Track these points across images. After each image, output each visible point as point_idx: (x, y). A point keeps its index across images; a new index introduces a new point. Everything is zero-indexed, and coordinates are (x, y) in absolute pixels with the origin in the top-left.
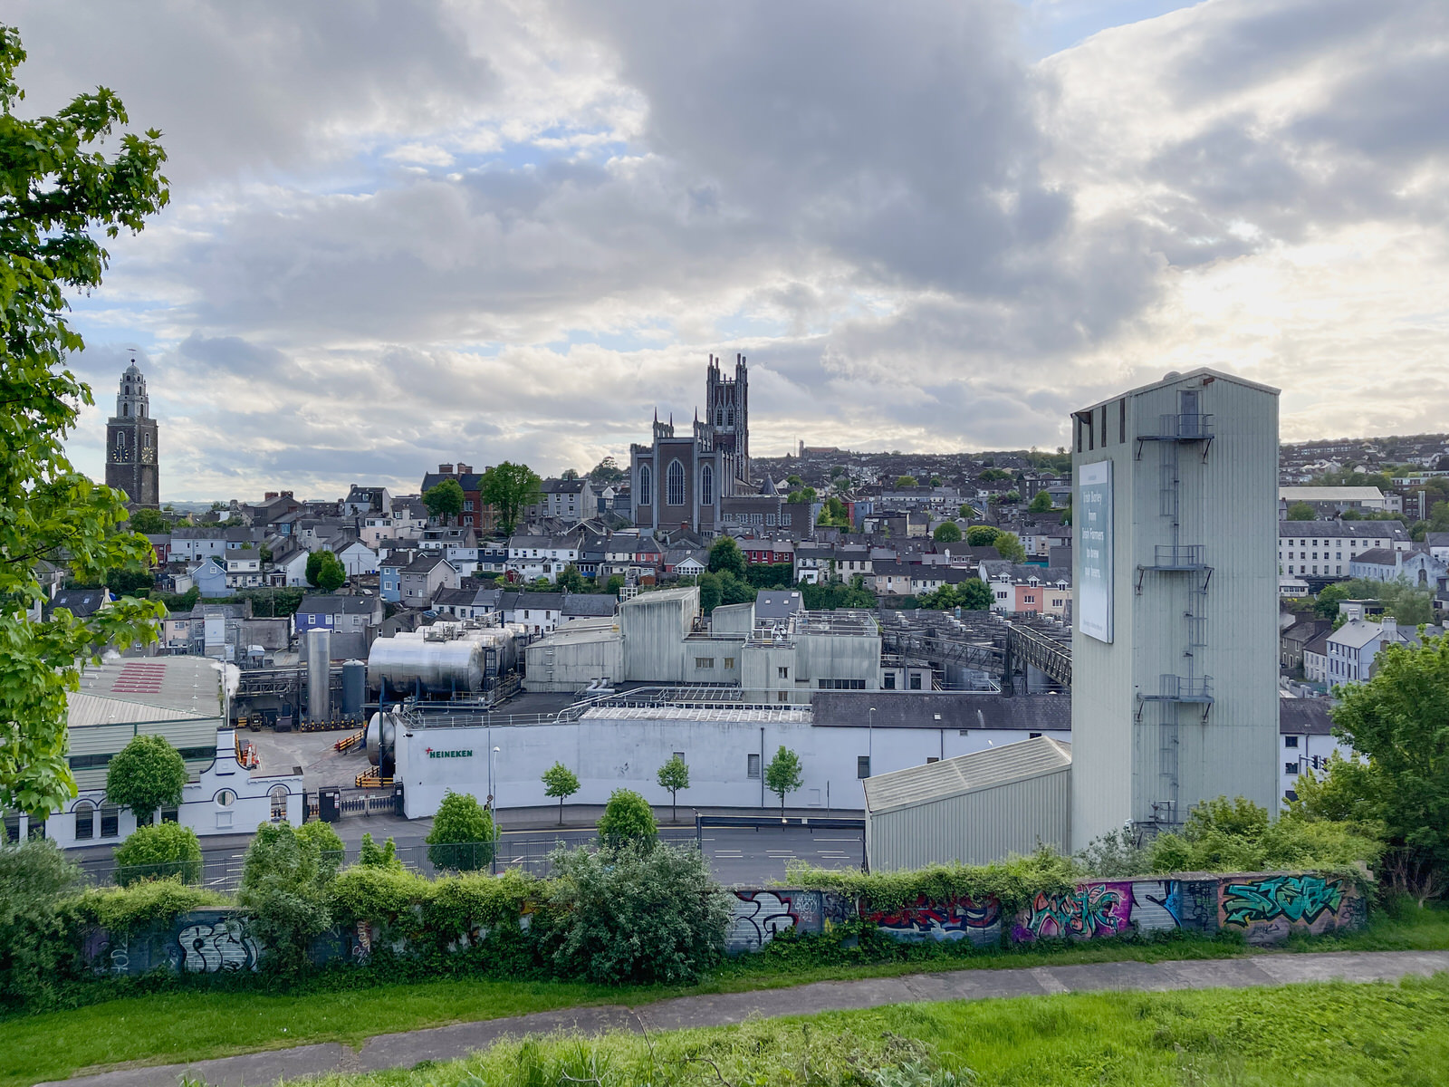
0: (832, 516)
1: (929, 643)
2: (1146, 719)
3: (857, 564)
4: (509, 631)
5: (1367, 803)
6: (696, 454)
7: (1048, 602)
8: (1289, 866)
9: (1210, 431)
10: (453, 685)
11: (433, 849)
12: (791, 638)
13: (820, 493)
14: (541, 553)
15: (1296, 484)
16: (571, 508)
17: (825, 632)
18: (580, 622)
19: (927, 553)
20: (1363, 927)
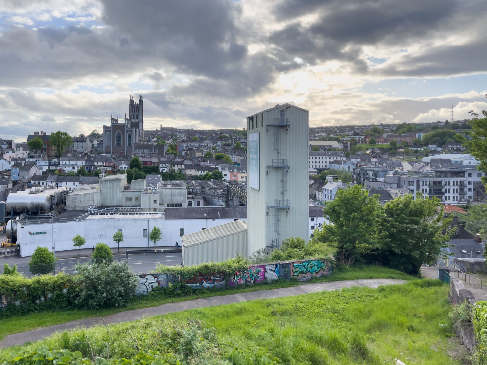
0: (171, 150)
1: (202, 191)
2: (269, 214)
3: (179, 166)
4: (60, 190)
5: (333, 237)
6: (126, 129)
7: (240, 177)
8: (311, 257)
9: (289, 123)
10: (39, 209)
11: (31, 267)
12: (158, 190)
13: (167, 142)
14: (72, 163)
15: (314, 140)
16: (82, 147)
17: (169, 188)
18: (85, 186)
19: (202, 162)
20: (332, 274)
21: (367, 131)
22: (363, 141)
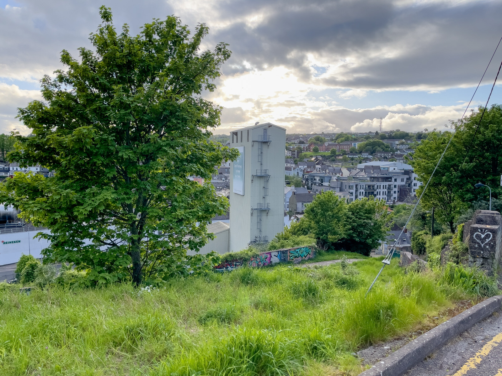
2: (254, 215)
9: (270, 140)
10: (7, 218)
21: (311, 139)
22: (308, 149)
